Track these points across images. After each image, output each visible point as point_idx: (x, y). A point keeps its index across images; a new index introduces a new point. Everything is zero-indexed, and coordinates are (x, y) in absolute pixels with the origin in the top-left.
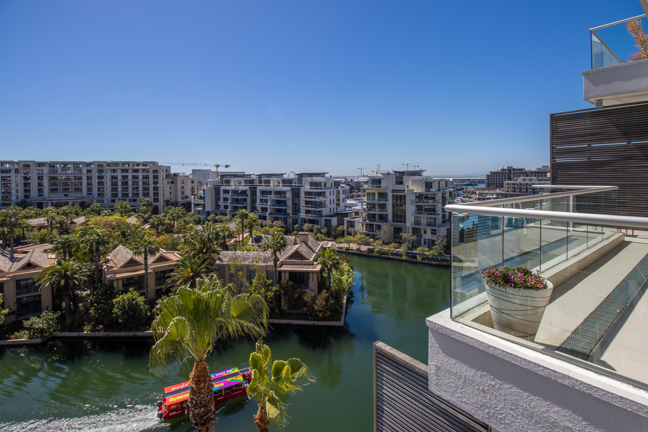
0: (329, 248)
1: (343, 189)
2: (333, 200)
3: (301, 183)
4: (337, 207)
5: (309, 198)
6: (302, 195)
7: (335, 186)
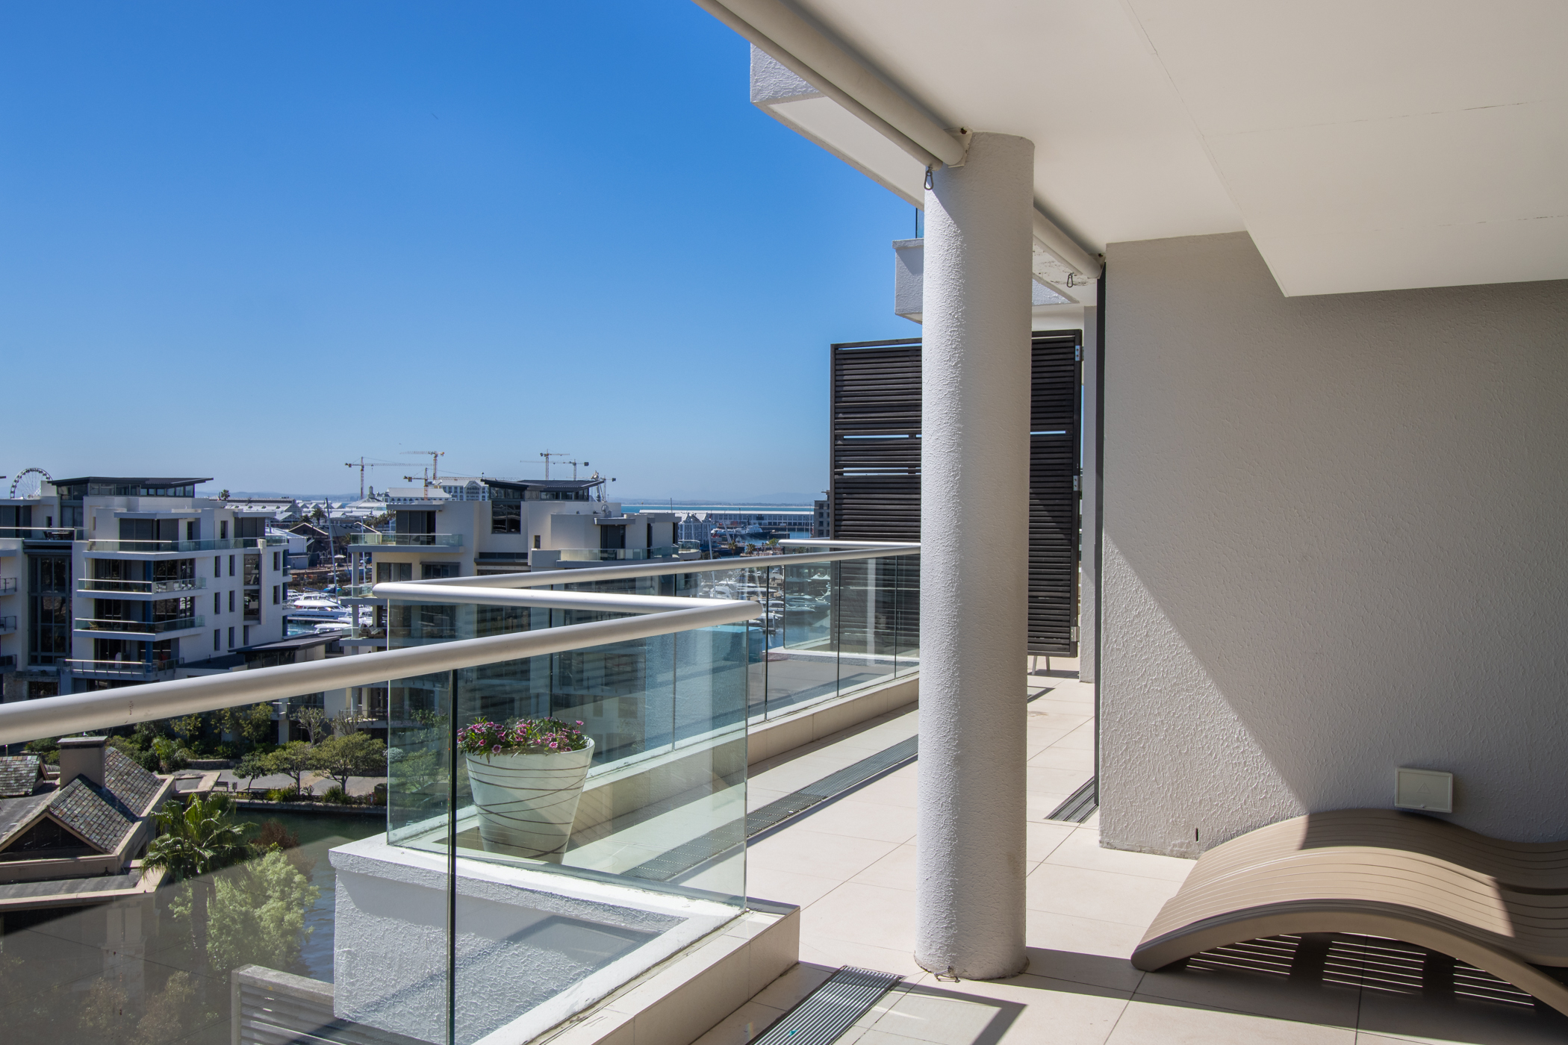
0: (203, 796)
1: (276, 549)
2: (232, 593)
3: (77, 521)
4: (247, 623)
5: (117, 587)
6: (83, 577)
7: (238, 533)
